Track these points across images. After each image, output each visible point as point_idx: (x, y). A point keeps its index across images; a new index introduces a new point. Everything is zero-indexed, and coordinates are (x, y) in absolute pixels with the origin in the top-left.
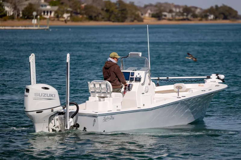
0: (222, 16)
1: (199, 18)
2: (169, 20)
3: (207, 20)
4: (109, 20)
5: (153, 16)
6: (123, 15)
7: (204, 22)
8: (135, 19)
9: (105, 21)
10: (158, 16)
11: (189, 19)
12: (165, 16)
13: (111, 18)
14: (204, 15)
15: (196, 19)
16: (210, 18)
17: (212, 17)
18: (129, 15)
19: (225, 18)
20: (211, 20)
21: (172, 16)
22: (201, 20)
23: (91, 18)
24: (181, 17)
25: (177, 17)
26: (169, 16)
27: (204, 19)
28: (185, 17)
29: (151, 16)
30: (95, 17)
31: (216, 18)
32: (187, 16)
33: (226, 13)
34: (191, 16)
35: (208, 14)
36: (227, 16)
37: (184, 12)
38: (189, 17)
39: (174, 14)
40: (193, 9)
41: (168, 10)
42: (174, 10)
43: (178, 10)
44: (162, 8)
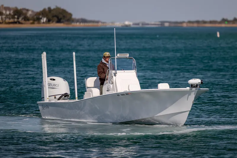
0: (56, 19)
1: (31, 21)
3: (39, 23)
7: (36, 26)
11: (20, 22)
14: (37, 18)
15: (27, 22)
16: (42, 21)
17: (45, 20)
19: (59, 21)
20: (43, 23)
21: (2, 19)
22: (33, 23)
24: (12, 20)
25: (7, 20)
27: (36, 22)
28: (16, 20)
31: (49, 21)
32: (18, 18)
33: (61, 16)
34: (22, 19)
35: (41, 17)
36: (61, 19)
37: (15, 15)
38: (20, 19)
39: (4, 16)
40: (25, 12)
42: (4, 12)
43: (8, 13)
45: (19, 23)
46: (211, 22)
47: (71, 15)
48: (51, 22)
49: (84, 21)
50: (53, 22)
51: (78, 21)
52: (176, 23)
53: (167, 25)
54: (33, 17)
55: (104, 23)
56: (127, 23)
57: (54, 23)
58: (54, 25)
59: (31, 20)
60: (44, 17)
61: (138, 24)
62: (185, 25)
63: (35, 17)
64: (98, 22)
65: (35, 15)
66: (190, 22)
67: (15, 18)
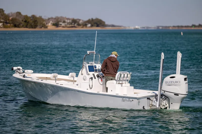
0: (96, 25)
1: (82, 26)
2: (63, 27)
3: (86, 27)
4: (27, 27)
5: (53, 25)
6: (35, 24)
7: (85, 29)
8: (42, 26)
9: (24, 27)
10: (56, 25)
12: (61, 25)
13: (28, 26)
14: (85, 24)
15: (80, 27)
17: (89, 25)
18: (38, 24)
19: (98, 26)
20: (89, 27)
21: (65, 25)
22: (83, 27)
23: (15, 26)
24: (71, 26)
25: (68, 26)
26: (63, 24)
27: (84, 27)
28: (73, 25)
29: (52, 24)
30: (18, 25)
31: (92, 26)
32: (74, 24)
33: (98, 23)
34: (77, 25)
35: (87, 23)
37: (72, 22)
39: (66, 23)
40: (78, 21)
41: (62, 21)
42: (66, 21)
43: (69, 21)
44: (59, 20)
45: (75, 27)
46: (186, 27)
47: (104, 22)
49: (113, 26)
50: (94, 26)
51: (109, 26)
52: (166, 27)
53: (160, 28)
54: (83, 24)
56: (137, 27)
58: (95, 28)
60: (89, 23)
61: (144, 28)
62: (171, 28)
64: (121, 26)
65: (84, 22)
66: (174, 27)
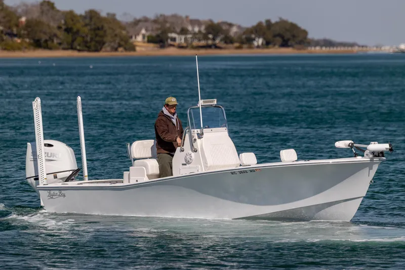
0: (279, 40)
1: (237, 45)
2: (181, 47)
3: (251, 47)
4: (72, 48)
5: (150, 40)
6: (98, 39)
7: (245, 52)
8: (120, 46)
9: (64, 49)
10: (159, 40)
11: (218, 45)
12: (174, 39)
13: (76, 44)
14: (246, 39)
15: (230, 45)
16: (255, 43)
17: (260, 41)
18: (108, 39)
19: (285, 44)
20: (258, 47)
21: (186, 39)
22: (240, 48)
23: (38, 44)
24: (203, 43)
25: (196, 43)
26: (180, 39)
27: (245, 46)
28: (210, 42)
29: (146, 39)
30: (46, 41)
31: (267, 44)
32: (214, 39)
33: (287, 35)
34: (221, 40)
35: (253, 36)
36: (289, 40)
37: (208, 33)
38: (217, 41)
39: (189, 36)
40: (224, 27)
41: (178, 30)
42: (190, 28)
43: (196, 29)
44: (168, 25)
45: (217, 47)
47: (305, 33)
48: (270, 46)
49: (328, 43)
50: (275, 45)
51: (317, 43)
54: (240, 38)
55: (363, 46)
56: (402, 47)
57: (277, 47)
58: (276, 51)
59: (236, 42)
60: (259, 38)
63: (244, 37)
64: (352, 45)
65: (244, 33)
67: (208, 39)
